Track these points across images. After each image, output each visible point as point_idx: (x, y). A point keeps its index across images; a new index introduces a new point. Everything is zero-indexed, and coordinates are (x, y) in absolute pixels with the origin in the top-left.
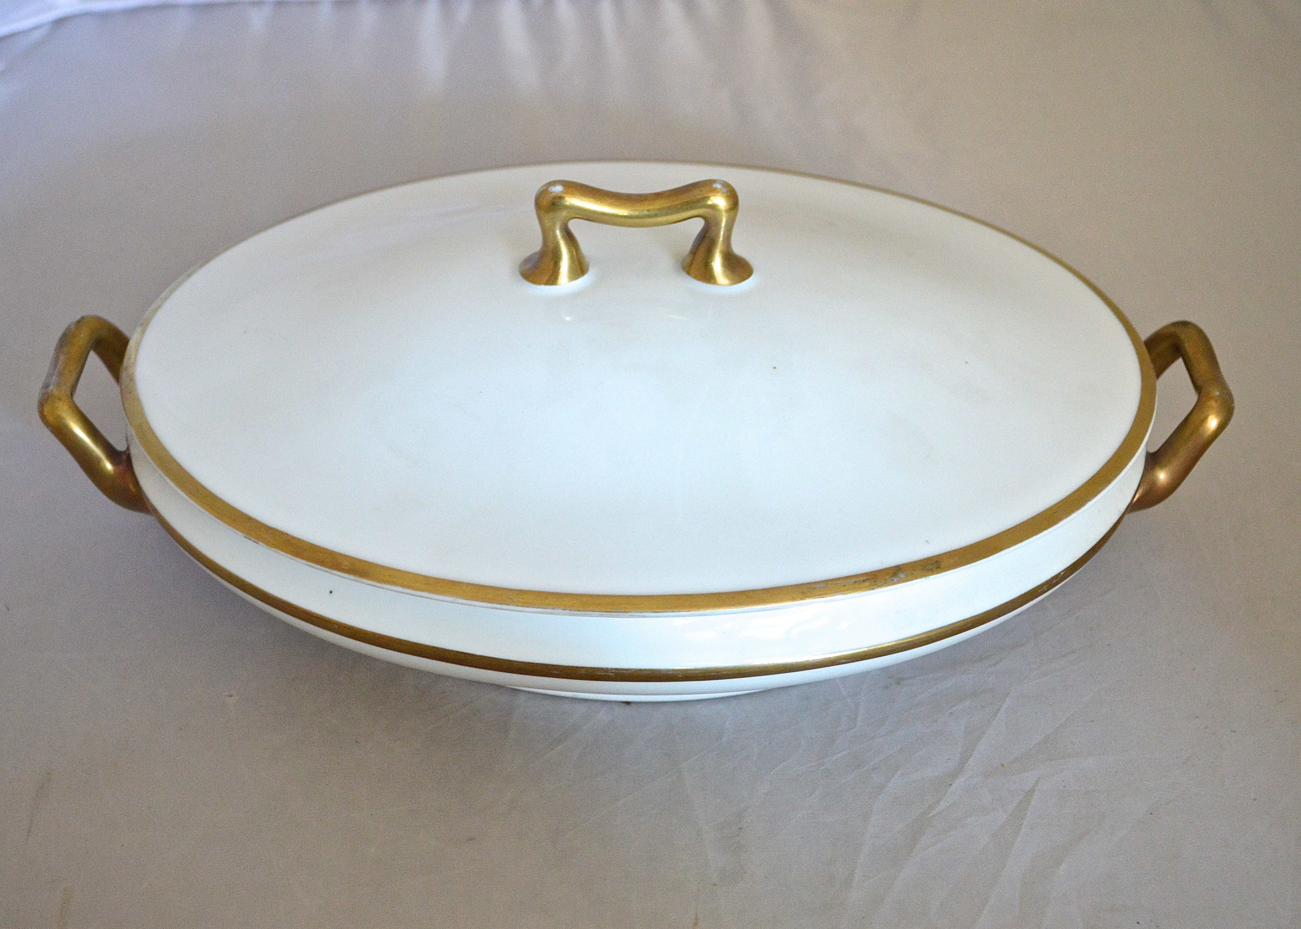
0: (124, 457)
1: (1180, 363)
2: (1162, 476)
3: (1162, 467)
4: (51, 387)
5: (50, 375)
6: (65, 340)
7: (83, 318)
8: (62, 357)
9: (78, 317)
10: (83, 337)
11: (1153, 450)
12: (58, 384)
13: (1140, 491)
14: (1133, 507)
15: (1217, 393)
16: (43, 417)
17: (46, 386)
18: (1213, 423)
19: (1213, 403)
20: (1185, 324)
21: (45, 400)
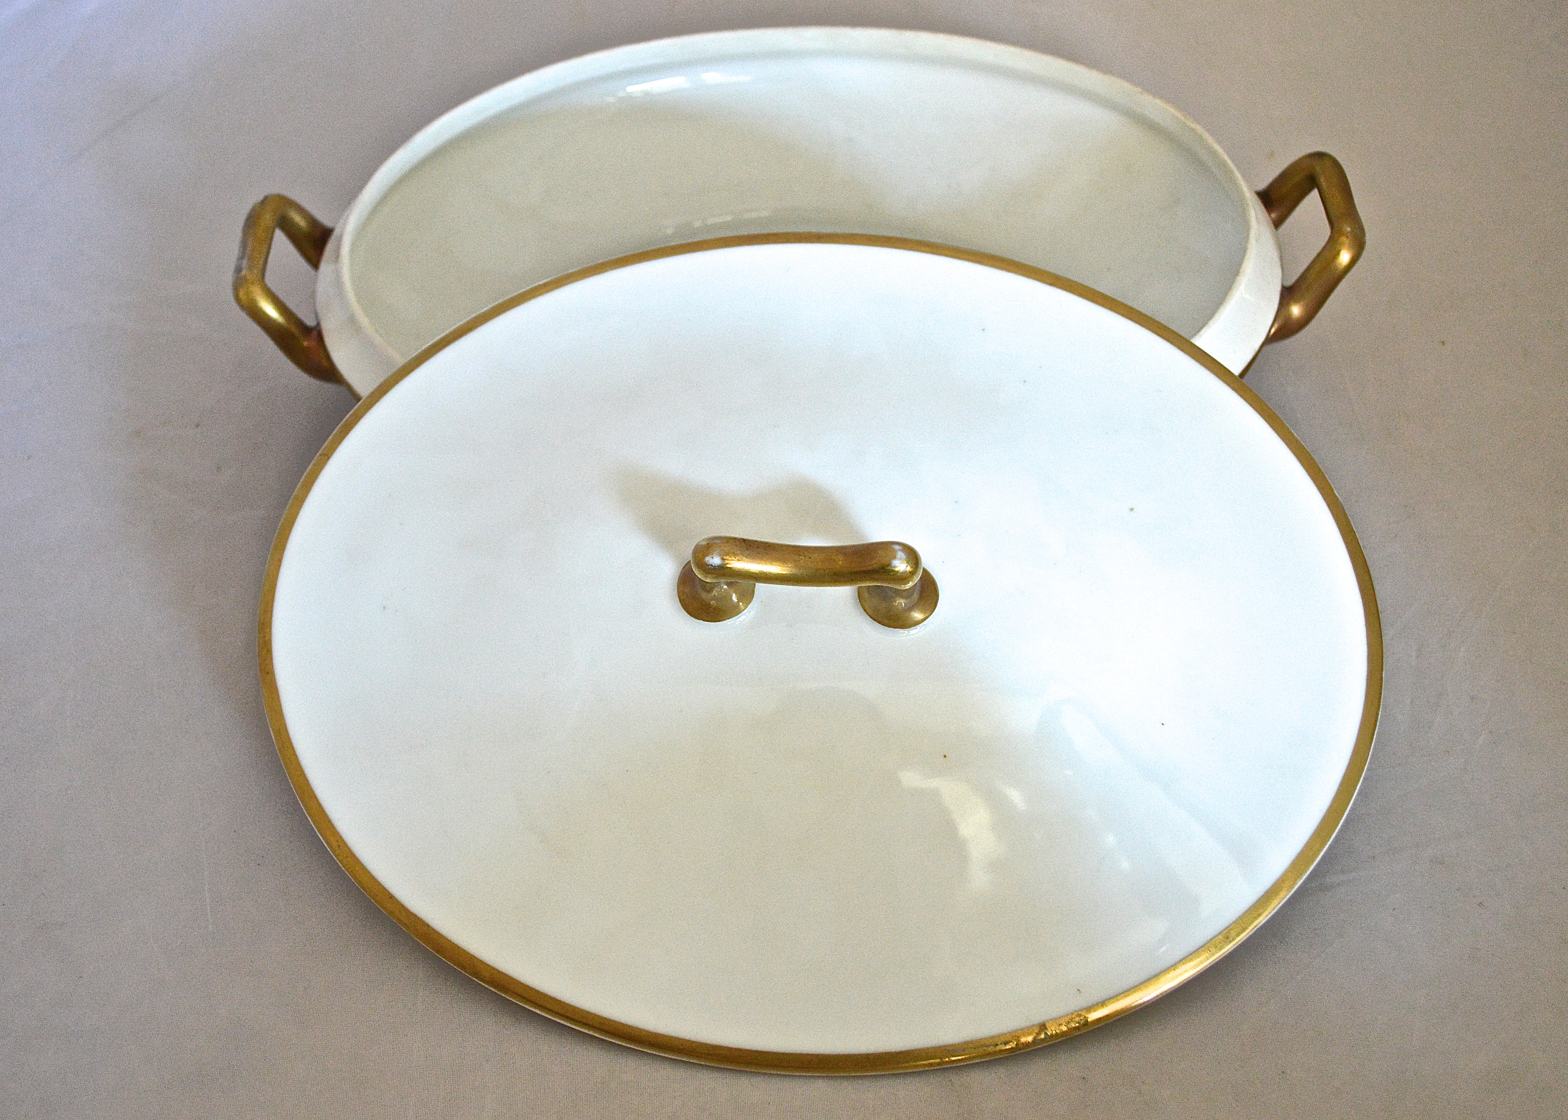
0: (315, 333)
1: (1315, 193)
2: (1296, 310)
3: (1296, 302)
4: (244, 272)
5: (241, 258)
6: (252, 221)
7: (266, 198)
8: (250, 241)
9: (261, 197)
10: (268, 218)
11: (1289, 283)
12: (250, 268)
13: (1276, 326)
14: (1270, 340)
15: (1349, 229)
16: (238, 300)
17: (238, 270)
18: (1345, 257)
19: (1344, 239)
20: (1320, 155)
21: (239, 283)
